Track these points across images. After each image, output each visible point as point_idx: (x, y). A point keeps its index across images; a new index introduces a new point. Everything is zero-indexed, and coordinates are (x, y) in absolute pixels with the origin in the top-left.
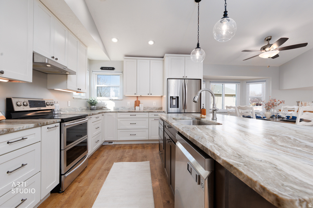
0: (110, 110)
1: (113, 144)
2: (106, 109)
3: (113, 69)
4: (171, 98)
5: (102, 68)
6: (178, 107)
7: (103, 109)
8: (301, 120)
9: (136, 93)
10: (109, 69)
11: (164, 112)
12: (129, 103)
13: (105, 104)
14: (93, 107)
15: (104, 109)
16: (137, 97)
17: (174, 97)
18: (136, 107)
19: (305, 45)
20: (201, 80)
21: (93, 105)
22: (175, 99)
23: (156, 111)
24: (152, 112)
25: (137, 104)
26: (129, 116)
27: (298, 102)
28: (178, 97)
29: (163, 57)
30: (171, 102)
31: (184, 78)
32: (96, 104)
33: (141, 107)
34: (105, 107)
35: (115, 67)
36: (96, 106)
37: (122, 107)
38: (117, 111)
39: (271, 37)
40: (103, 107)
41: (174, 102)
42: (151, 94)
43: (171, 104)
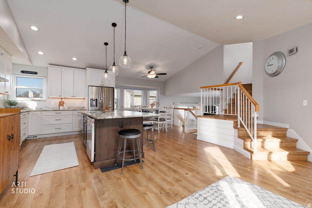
0: (32, 109)
1: (38, 137)
2: (27, 108)
3: (36, 73)
4: (92, 100)
5: (23, 72)
6: (97, 106)
7: (24, 109)
8: (161, 112)
9: (61, 96)
10: (31, 73)
11: (85, 110)
12: (53, 103)
13: (26, 104)
14: (14, 107)
15: (26, 108)
16: (61, 98)
17: (94, 100)
18: (61, 107)
19: (166, 74)
20: (114, 88)
21: (13, 105)
22: (95, 100)
23: (79, 109)
24: (76, 110)
25: (61, 104)
26: (55, 114)
27: (174, 103)
28: (97, 99)
29: (85, 69)
30: (92, 102)
31: (101, 86)
32: (17, 105)
33: (66, 107)
34: (26, 107)
35: (37, 72)
36: (16, 106)
37: (46, 107)
38: (41, 110)
39: (153, 67)
40: (24, 107)
41: (94, 103)
42: (75, 97)
43: (92, 104)
